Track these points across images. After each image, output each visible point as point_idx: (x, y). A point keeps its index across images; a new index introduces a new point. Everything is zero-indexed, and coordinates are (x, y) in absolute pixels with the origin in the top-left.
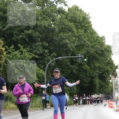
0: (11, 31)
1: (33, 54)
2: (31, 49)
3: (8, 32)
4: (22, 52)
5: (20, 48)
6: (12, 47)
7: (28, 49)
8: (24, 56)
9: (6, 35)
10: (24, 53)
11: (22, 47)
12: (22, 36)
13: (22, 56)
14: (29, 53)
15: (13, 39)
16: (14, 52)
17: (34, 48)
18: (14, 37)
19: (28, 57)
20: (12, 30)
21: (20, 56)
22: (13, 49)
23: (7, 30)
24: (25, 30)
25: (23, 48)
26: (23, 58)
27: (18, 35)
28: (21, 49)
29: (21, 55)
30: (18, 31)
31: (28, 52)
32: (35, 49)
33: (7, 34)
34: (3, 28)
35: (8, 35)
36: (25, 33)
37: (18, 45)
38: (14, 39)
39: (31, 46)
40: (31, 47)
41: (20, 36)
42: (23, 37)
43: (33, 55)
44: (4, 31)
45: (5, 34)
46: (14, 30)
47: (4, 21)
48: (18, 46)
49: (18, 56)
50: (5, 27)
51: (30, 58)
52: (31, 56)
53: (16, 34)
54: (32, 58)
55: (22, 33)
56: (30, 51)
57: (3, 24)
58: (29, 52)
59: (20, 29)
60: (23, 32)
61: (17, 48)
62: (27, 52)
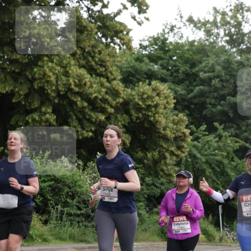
0: (202, 99)
1: (242, 140)
2: (238, 132)
3: (196, 101)
4: (220, 137)
5: (216, 129)
6: (204, 127)
7: (233, 131)
8: (224, 145)
9: (193, 106)
10: (223, 138)
11: (222, 127)
12: (221, 108)
13: (221, 144)
14: (235, 138)
15: (204, 112)
16: (207, 137)
17: (243, 129)
18: (207, 110)
19: (231, 147)
20: (203, 96)
21: (216, 144)
22: (205, 131)
23: (195, 97)
24: (228, 95)
25: (223, 129)
26: (222, 148)
27: (214, 105)
28: (218, 131)
29: (218, 142)
30: (215, 98)
31: (232, 138)
32: (245, 131)
33: (195, 105)
34: (189, 94)
35: (197, 106)
36: (228, 102)
37: (215, 123)
38: (207, 113)
39: (238, 125)
40: (239, 128)
41: (219, 107)
42: (224, 109)
43: (242, 143)
44: (190, 99)
45: (191, 103)
46: (207, 97)
47: (190, 82)
48: (213, 126)
49: (212, 144)
50: (192, 91)
51: (235, 149)
52: (237, 144)
53: (210, 104)
54: (238, 148)
55: (222, 102)
56: (236, 136)
57: (188, 87)
58: (234, 136)
59: (218, 94)
60: (225, 99)
61: (211, 130)
62: (230, 136)
